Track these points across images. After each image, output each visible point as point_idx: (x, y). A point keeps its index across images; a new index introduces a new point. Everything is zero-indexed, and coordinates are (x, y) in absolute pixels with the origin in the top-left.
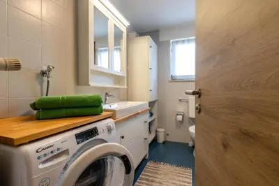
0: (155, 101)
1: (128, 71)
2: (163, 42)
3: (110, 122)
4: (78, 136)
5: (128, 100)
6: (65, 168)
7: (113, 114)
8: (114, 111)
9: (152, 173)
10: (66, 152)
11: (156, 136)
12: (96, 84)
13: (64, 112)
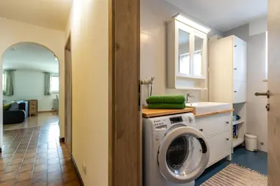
0: (244, 103)
1: (208, 73)
2: (252, 36)
3: (191, 115)
4: (171, 119)
5: (209, 101)
6: (165, 135)
7: (193, 110)
8: (194, 108)
9: (233, 173)
10: (165, 126)
11: (244, 142)
12: (180, 87)
13: (161, 105)
